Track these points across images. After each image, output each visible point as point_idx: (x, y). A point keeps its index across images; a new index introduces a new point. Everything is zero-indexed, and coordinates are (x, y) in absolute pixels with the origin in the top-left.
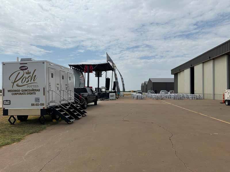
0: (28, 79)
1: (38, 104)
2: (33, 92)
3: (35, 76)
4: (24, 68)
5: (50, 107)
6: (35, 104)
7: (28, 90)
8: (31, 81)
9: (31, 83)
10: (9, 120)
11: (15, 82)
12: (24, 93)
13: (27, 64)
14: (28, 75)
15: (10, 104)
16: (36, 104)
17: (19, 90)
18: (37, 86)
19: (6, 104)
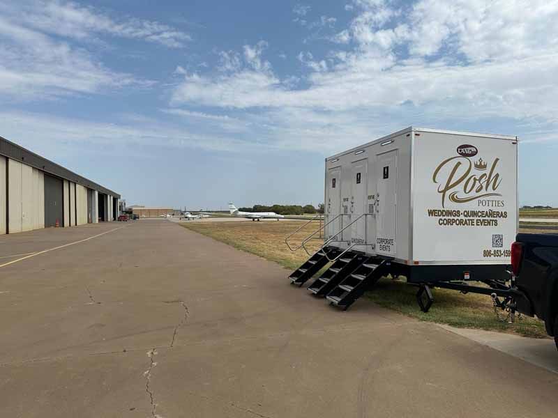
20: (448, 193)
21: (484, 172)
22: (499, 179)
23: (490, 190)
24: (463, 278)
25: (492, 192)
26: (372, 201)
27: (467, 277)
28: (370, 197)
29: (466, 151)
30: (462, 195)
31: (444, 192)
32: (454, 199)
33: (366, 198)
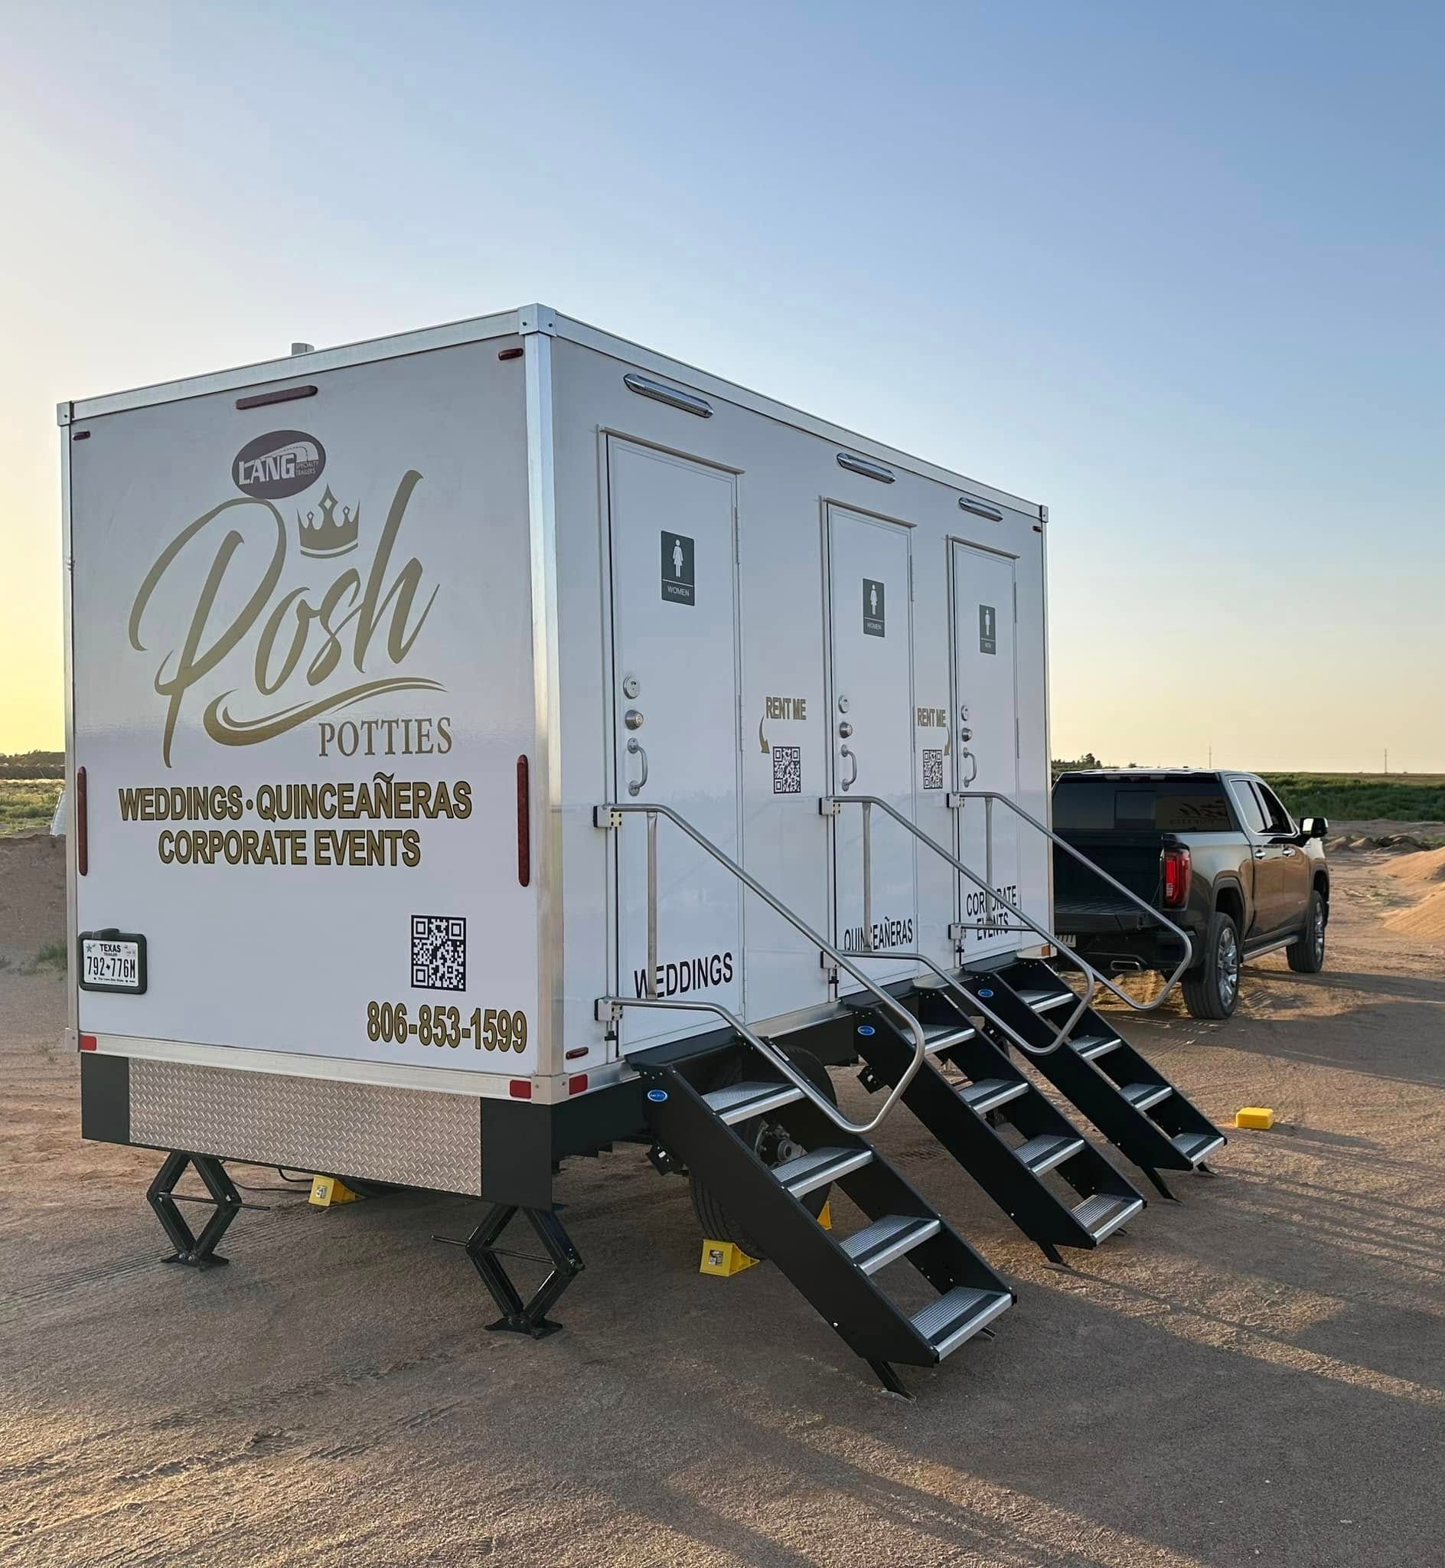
0: (333, 625)
1: (454, 1012)
2: (385, 823)
3: (413, 572)
4: (278, 466)
5: (633, 1061)
6: (412, 1018)
7: (330, 801)
8: (359, 662)
9: (360, 680)
10: (161, 1196)
11: (190, 673)
12: (282, 835)
13: (313, 391)
14: (335, 568)
15: (142, 989)
16: (425, 1009)
17: (235, 789)
18: (436, 738)
19: (108, 978)
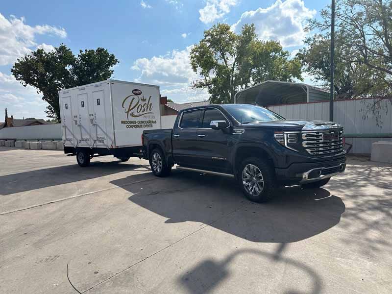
20: (130, 113)
21: (144, 103)
22: (152, 105)
23: (148, 111)
24: (139, 152)
25: (149, 112)
26: (92, 117)
27: (141, 151)
28: (90, 115)
29: (136, 92)
30: (136, 114)
31: (128, 112)
32: (132, 115)
33: (88, 115)
